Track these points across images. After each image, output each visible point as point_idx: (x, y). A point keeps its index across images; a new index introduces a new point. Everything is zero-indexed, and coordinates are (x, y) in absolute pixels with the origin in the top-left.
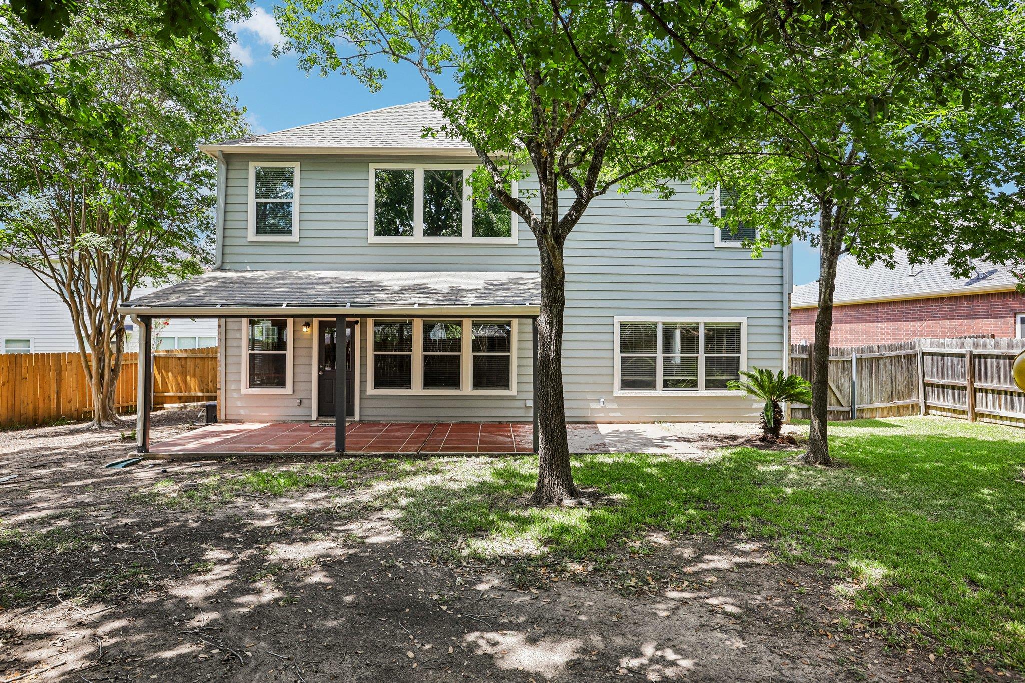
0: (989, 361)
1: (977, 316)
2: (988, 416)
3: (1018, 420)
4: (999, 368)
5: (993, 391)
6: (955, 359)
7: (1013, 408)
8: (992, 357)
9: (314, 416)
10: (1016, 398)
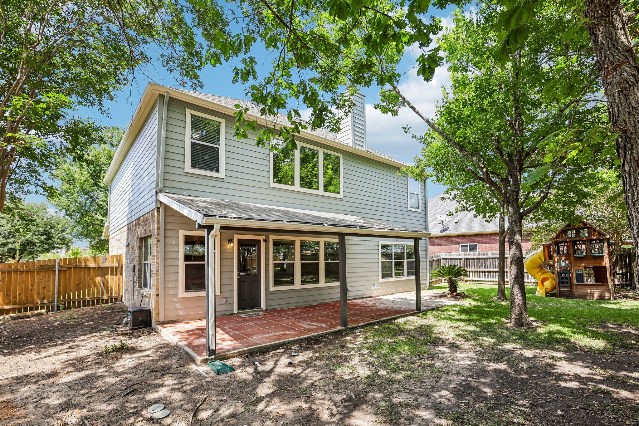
0: (471, 260)
1: (445, 245)
2: (470, 281)
3: (482, 281)
4: (474, 263)
5: (472, 272)
6: (456, 260)
7: (480, 277)
8: (472, 259)
9: (236, 311)
10: (481, 273)
